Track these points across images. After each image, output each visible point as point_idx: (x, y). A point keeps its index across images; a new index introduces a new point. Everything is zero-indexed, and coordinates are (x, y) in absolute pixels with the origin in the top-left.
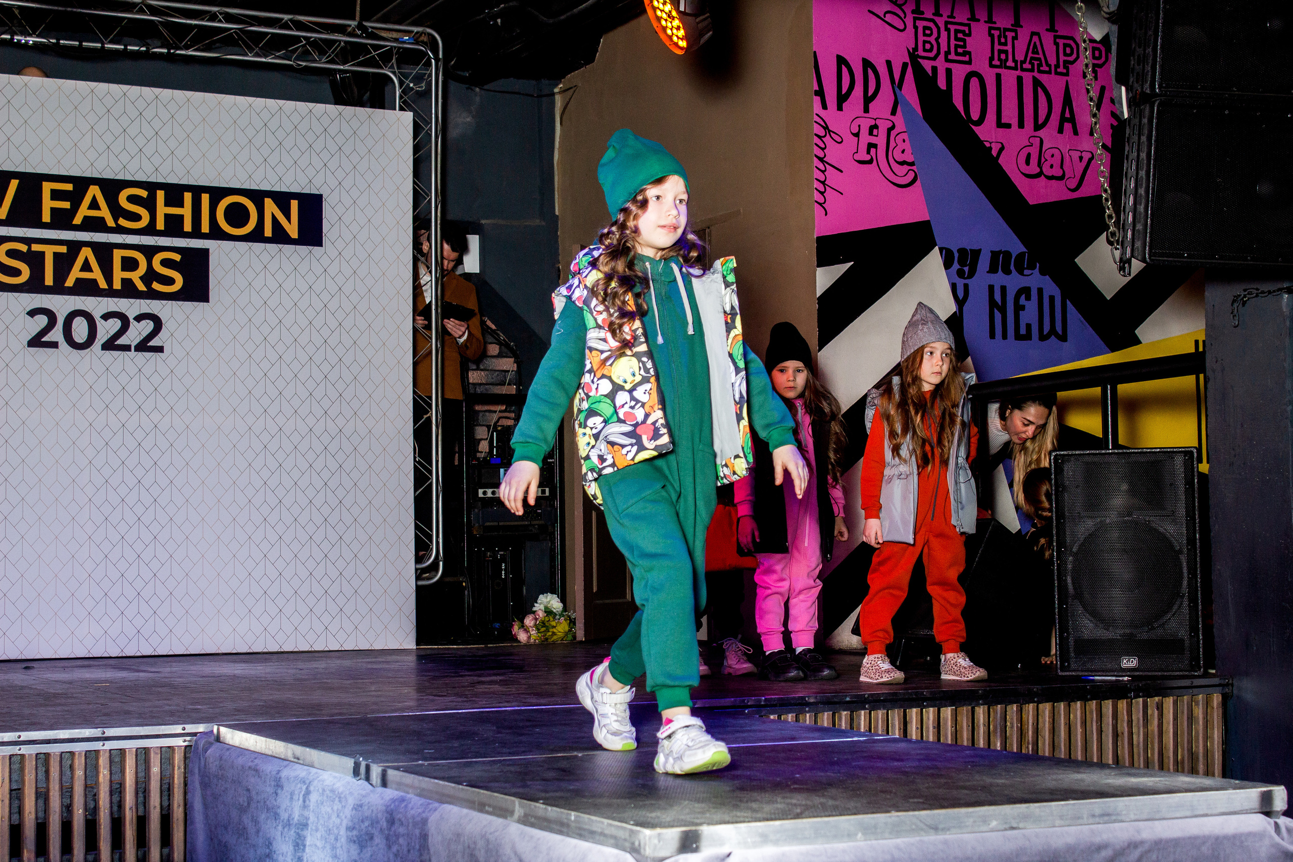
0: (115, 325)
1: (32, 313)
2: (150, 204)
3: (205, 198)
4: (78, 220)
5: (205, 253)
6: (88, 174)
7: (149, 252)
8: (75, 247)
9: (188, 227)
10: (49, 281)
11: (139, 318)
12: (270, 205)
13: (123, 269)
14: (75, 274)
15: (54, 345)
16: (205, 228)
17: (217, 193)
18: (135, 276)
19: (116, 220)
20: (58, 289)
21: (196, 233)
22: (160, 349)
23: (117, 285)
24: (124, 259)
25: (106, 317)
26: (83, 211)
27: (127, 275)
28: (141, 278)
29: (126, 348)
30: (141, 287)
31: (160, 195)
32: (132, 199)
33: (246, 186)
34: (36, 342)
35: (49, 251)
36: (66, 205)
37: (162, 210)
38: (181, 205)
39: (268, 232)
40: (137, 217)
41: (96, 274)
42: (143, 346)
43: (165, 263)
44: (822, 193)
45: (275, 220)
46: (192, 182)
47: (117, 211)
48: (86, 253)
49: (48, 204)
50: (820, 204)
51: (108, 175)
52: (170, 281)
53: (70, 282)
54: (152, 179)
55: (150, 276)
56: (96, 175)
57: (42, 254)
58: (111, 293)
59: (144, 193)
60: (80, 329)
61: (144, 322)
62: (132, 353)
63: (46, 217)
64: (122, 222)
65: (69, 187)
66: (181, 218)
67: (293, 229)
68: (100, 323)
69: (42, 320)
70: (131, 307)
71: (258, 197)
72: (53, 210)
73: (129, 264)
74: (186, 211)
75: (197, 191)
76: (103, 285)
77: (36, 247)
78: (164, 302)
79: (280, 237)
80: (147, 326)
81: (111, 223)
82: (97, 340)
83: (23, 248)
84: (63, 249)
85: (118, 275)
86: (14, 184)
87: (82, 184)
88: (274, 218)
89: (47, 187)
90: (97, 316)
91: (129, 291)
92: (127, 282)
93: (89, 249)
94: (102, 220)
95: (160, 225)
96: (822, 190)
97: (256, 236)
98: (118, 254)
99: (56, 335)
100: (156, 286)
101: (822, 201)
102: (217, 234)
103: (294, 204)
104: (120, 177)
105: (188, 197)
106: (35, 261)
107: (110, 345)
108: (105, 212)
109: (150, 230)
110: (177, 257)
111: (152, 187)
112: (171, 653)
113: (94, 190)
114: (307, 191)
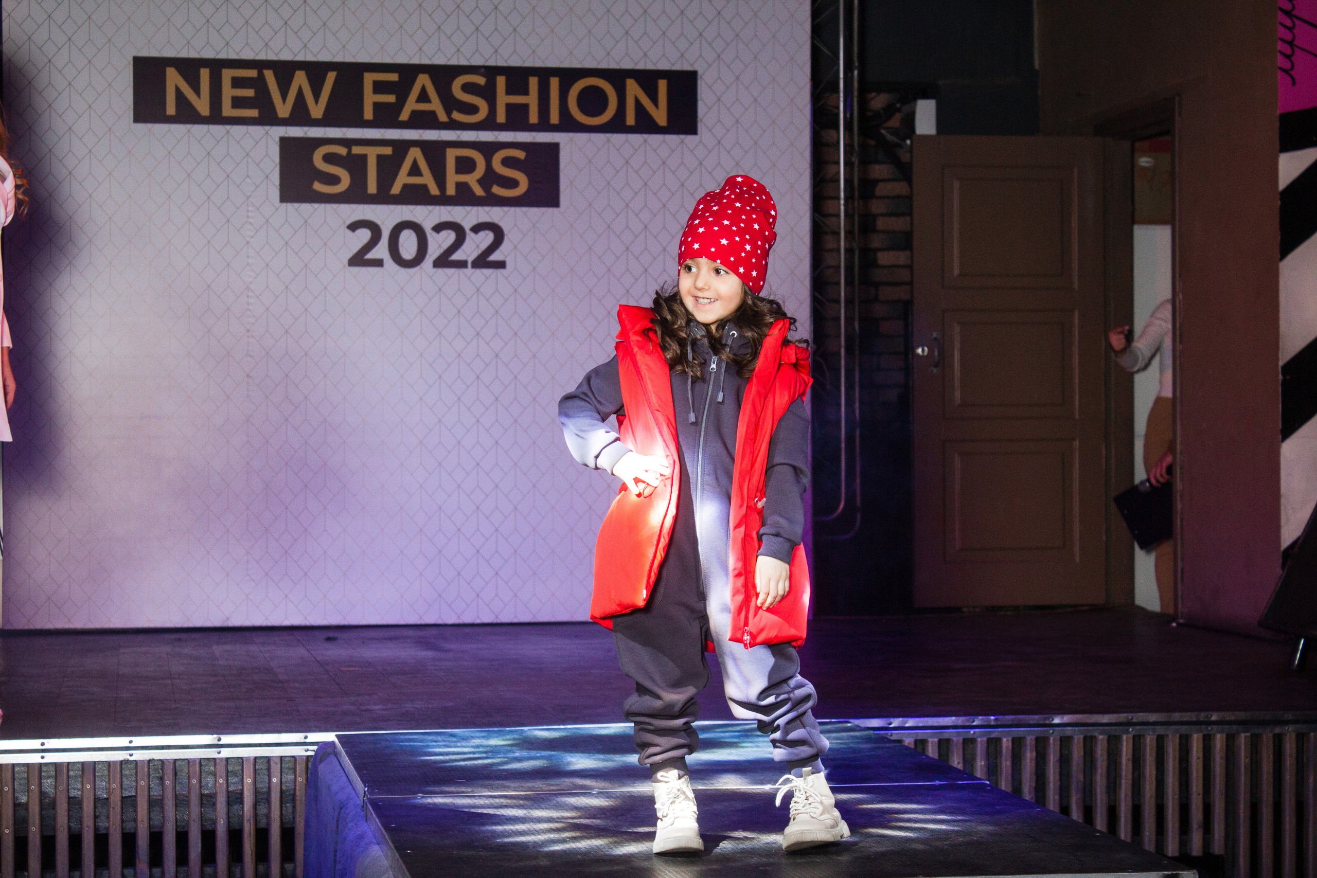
0: (448, 237)
1: (354, 227)
2: (488, 93)
3: (554, 82)
4: (404, 116)
5: (554, 149)
6: (415, 61)
7: (488, 149)
8: (402, 147)
9: (534, 118)
10: (372, 188)
11: (477, 229)
12: (633, 88)
13: (459, 171)
14: (402, 179)
15: (379, 263)
16: (554, 118)
17: (569, 76)
18: (472, 179)
19: (449, 113)
20: (383, 197)
21: (544, 125)
22: (501, 265)
23: (451, 190)
24: (459, 160)
25: (438, 228)
26: (411, 105)
27: (463, 178)
28: (478, 181)
29: (462, 264)
30: (479, 191)
31: (501, 81)
32: (467, 88)
33: (603, 65)
34: (359, 260)
35: (372, 153)
36: (391, 98)
37: (503, 99)
38: (526, 92)
39: (630, 120)
40: (473, 110)
41: (427, 179)
42: (482, 262)
43: (507, 162)
44: (1288, 57)
45: (639, 106)
46: (538, 64)
47: (450, 103)
48: (415, 153)
49: (370, 99)
50: (1286, 71)
51: (439, 60)
52: (513, 184)
53: (396, 189)
54: (491, 63)
55: (490, 179)
56: (425, 61)
57: (364, 158)
58: (443, 200)
59: (481, 80)
60: (408, 244)
61: (482, 234)
62: (469, 270)
63: (368, 114)
64: (457, 116)
65: (394, 77)
66: (525, 107)
67: (660, 116)
68: (432, 237)
69: (364, 235)
70: (467, 216)
71: (617, 77)
72: (377, 106)
73: (465, 166)
74: (532, 100)
75: (544, 74)
76: (434, 190)
77: (356, 150)
78: (506, 209)
79: (645, 125)
80: (487, 238)
81: (442, 117)
82: (427, 256)
83: (343, 151)
84: (388, 151)
85: (452, 178)
86: (331, 77)
87: (409, 72)
88: (638, 103)
89: (369, 79)
90: (427, 226)
91: (464, 197)
92: (462, 188)
93: (418, 149)
94: (433, 114)
95: (501, 118)
96: (1288, 51)
97: (617, 126)
98: (451, 155)
99: (381, 251)
100: (496, 190)
101: (1288, 66)
102: (569, 125)
103: (662, 85)
104: (454, 62)
105: (533, 82)
106: (356, 165)
107: (443, 261)
108: (436, 105)
109: (489, 124)
110: (521, 155)
111: (491, 72)
112: (516, 620)
113: (423, 80)
114: (677, 67)
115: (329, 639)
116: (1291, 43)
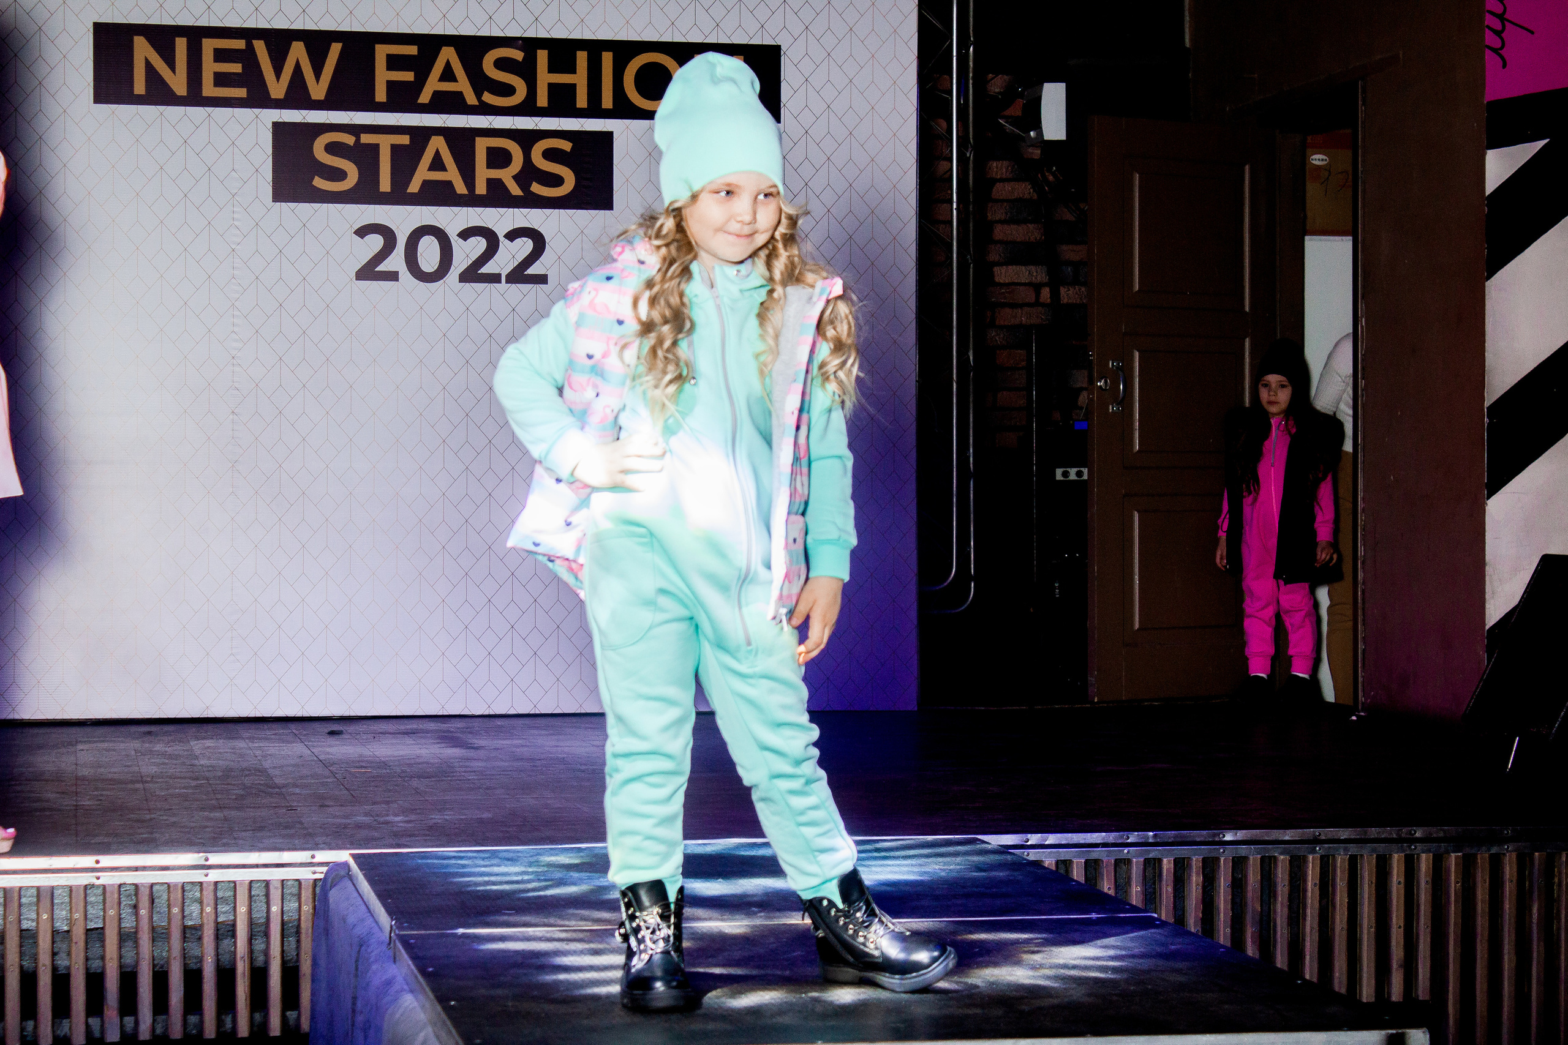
0: (479, 245)
1: (363, 232)
2: (527, 70)
3: (607, 58)
4: (425, 98)
5: (607, 138)
6: (438, 31)
7: (526, 139)
8: (421, 135)
9: (582, 102)
10: (385, 185)
11: (512, 235)
13: (490, 165)
14: (423, 173)
15: (393, 276)
16: (607, 102)
17: (625, 50)
18: (506, 175)
19: (478, 95)
20: (399, 196)
21: (594, 110)
22: (542, 279)
23: (481, 189)
24: (491, 151)
25: (465, 234)
26: (433, 84)
27: (495, 174)
28: (514, 177)
29: (495, 278)
30: (515, 190)
31: (542, 56)
32: (502, 64)
33: (667, 38)
34: (369, 272)
35: (385, 143)
36: (408, 76)
37: (545, 78)
38: (572, 70)
40: (509, 90)
41: (452, 174)
42: (519, 275)
43: (551, 155)
44: (1498, 33)
46: (588, 36)
47: (481, 82)
48: (437, 143)
49: (383, 76)
50: (1495, 51)
51: (467, 30)
52: (557, 181)
53: (414, 187)
54: (531, 34)
55: (529, 174)
56: (450, 31)
57: (375, 148)
58: (472, 200)
59: (518, 55)
60: (429, 253)
61: (519, 241)
62: (503, 285)
63: (381, 95)
64: (488, 98)
65: (412, 50)
66: (572, 88)
68: (456, 243)
69: (376, 242)
70: (501, 219)
71: (681, 51)
72: (390, 84)
73: (499, 159)
74: (580, 79)
75: (595, 48)
76: (461, 188)
77: (366, 138)
78: (548, 211)
80: (525, 246)
81: (471, 99)
82: (452, 269)
83: (349, 140)
84: (405, 140)
85: (483, 174)
86: (336, 48)
87: (430, 44)
89: (382, 52)
90: (452, 233)
91: (497, 197)
92: (495, 185)
93: (441, 138)
94: (459, 95)
95: (542, 100)
96: (1499, 27)
98: (482, 145)
99: (396, 261)
100: (536, 188)
101: (1498, 44)
102: (624, 110)
104: (485, 32)
105: (582, 57)
106: (366, 157)
107: (471, 275)
108: (463, 85)
109: (528, 108)
110: (566, 146)
111: (530, 45)
113: (448, 54)
114: (756, 41)
115: (332, 733)
116: (1501, 17)
